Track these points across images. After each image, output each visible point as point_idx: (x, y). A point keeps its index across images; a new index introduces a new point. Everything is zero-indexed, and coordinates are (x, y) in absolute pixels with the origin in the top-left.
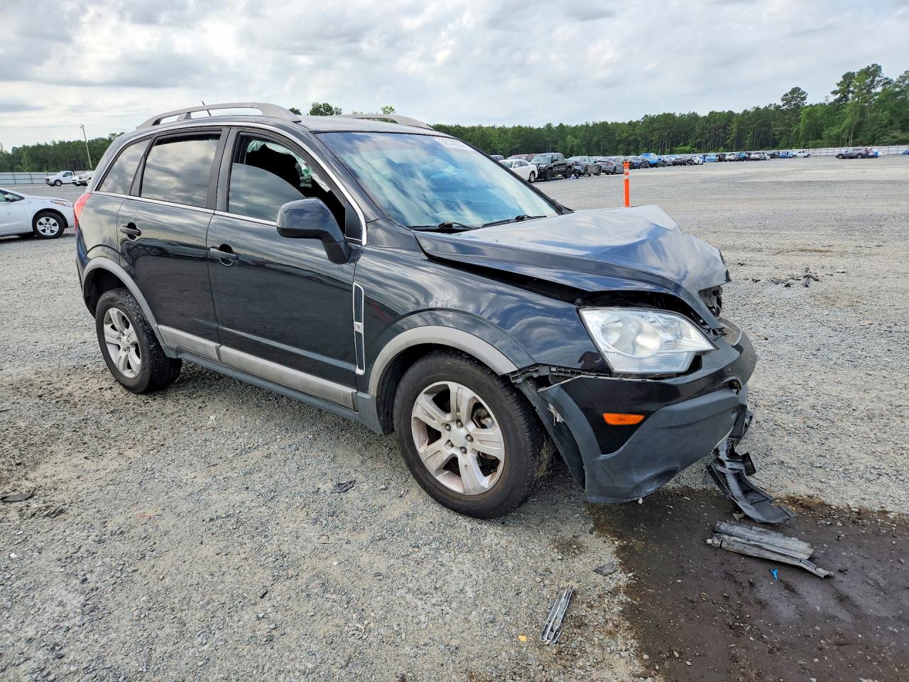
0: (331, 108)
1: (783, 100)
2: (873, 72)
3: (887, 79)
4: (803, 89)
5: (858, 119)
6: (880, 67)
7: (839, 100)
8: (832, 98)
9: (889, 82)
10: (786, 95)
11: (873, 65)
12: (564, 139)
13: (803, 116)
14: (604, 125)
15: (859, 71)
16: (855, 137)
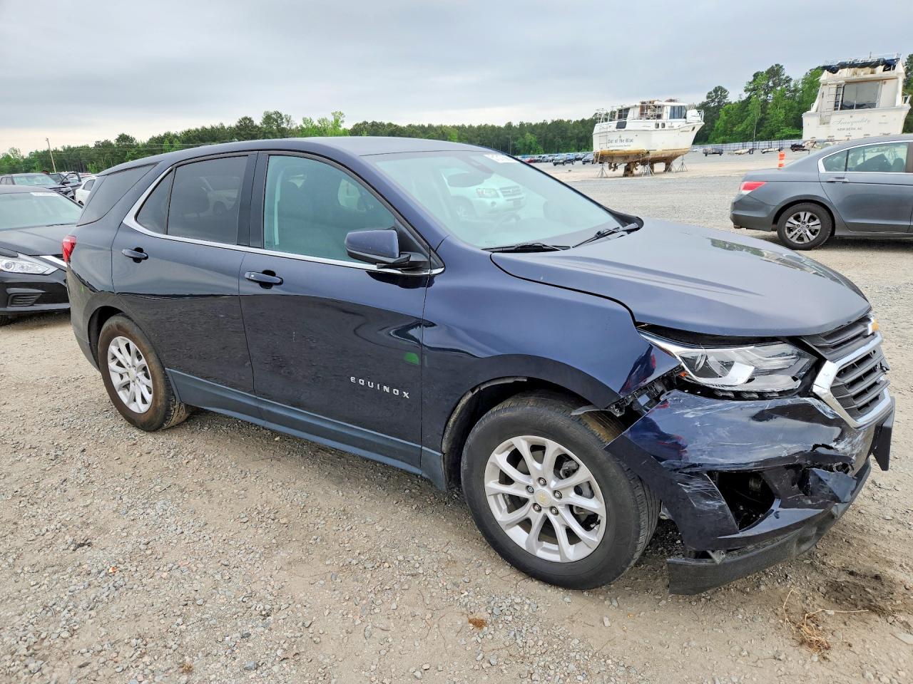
0: (281, 115)
1: (708, 97)
2: (775, 72)
3: (787, 77)
4: (725, 87)
5: (760, 115)
6: (781, 67)
7: (750, 98)
8: (745, 96)
9: (788, 80)
10: (711, 93)
11: (776, 65)
12: (523, 135)
13: (722, 113)
14: (561, 121)
15: (766, 70)
16: (758, 132)
